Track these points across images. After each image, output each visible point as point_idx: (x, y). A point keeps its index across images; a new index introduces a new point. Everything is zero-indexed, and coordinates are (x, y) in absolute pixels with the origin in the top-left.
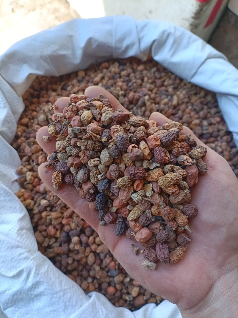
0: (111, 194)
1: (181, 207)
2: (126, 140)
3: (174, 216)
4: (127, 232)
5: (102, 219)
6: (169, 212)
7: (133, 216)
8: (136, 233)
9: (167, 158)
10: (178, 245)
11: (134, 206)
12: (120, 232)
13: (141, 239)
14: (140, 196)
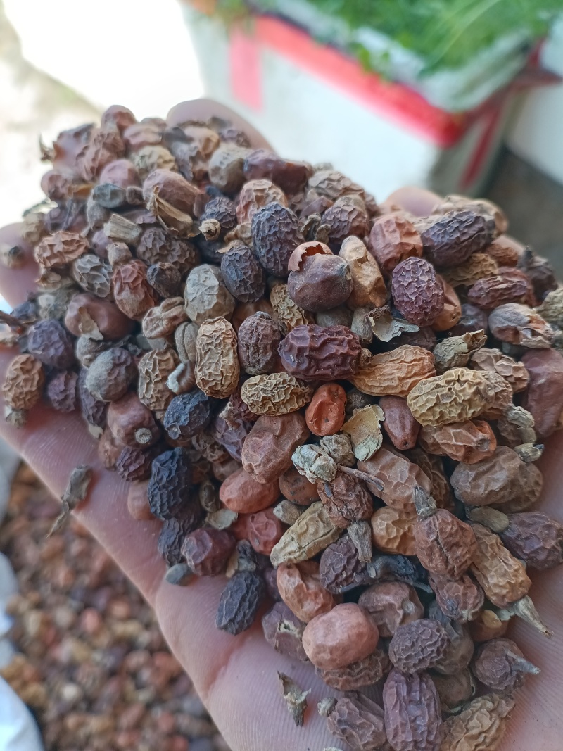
0: (217, 451)
1: (501, 521)
2: (289, 220)
3: (471, 558)
4: (267, 618)
5: (173, 557)
6: (451, 535)
7: (293, 547)
8: (302, 625)
9: (448, 307)
10: (482, 690)
11: (302, 507)
12: (239, 618)
13: (320, 648)
14: (329, 454)
